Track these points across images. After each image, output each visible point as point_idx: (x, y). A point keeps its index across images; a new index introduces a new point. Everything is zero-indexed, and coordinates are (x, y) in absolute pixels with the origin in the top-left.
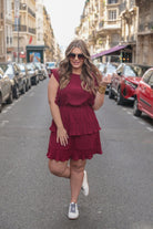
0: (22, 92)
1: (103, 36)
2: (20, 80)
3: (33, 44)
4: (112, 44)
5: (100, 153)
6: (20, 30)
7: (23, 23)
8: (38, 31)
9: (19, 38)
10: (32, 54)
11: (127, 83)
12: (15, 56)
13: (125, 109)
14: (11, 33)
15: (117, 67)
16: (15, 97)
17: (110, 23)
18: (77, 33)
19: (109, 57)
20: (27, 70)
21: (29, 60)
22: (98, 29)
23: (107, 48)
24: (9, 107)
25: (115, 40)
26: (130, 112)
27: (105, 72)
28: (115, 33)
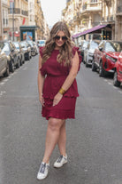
0: (17, 67)
1: (86, 17)
2: (15, 56)
3: (26, 25)
4: (94, 24)
5: (73, 117)
6: (14, 12)
7: (17, 7)
8: (29, 14)
9: (14, 20)
10: (25, 34)
11: (107, 57)
12: (10, 35)
13: (106, 80)
14: (7, 15)
15: (98, 43)
16: (11, 71)
17: (92, 5)
18: (64, 14)
19: (92, 35)
20: (21, 48)
21: (22, 39)
22: (81, 10)
23: (90, 27)
24: (6, 80)
25: (97, 21)
26: (110, 83)
27: (88, 48)
28: (97, 14)
